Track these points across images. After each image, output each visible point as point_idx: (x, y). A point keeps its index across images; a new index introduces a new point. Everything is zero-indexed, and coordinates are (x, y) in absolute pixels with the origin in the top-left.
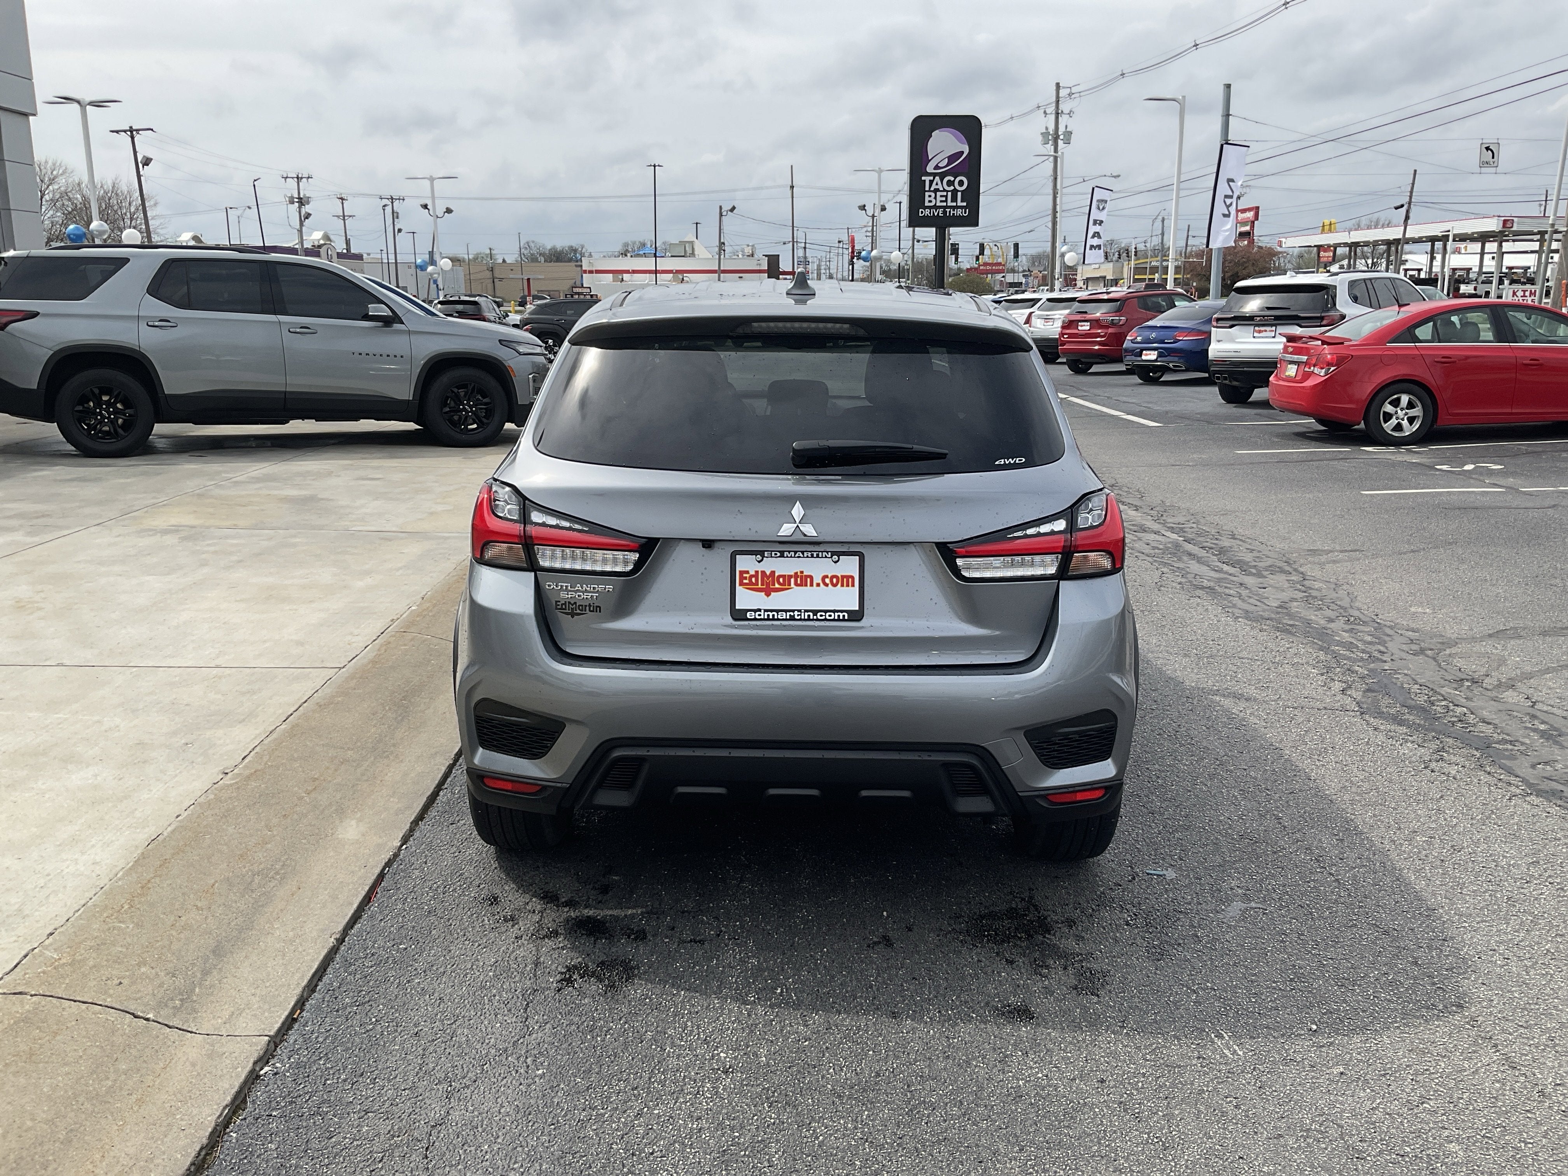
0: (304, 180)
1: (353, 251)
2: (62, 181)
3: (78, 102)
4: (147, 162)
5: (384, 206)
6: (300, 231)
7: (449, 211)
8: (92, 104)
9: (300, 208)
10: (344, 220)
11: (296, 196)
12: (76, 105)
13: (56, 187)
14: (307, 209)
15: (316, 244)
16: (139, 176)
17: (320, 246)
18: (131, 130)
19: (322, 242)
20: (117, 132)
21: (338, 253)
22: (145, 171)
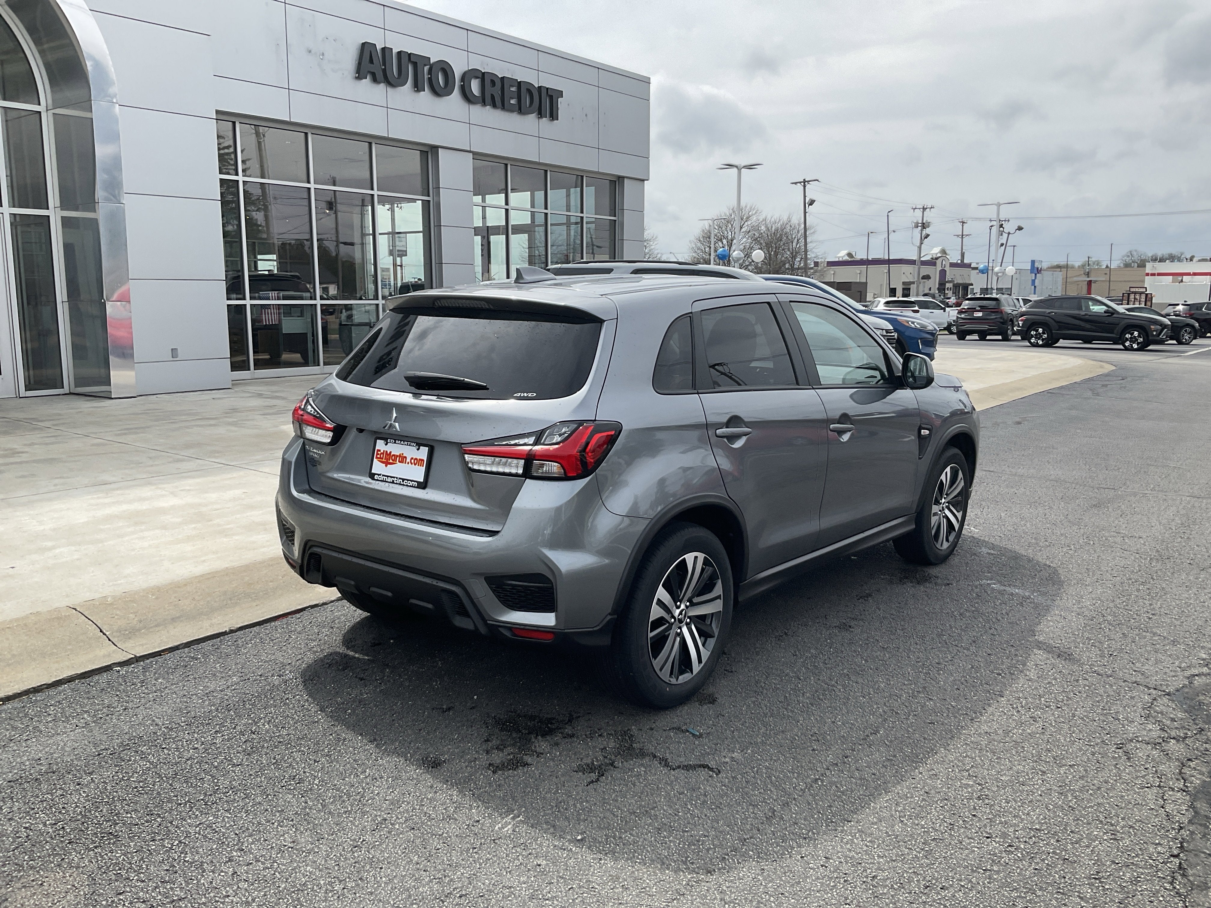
0: (928, 210)
1: (965, 261)
2: (754, 218)
3: (737, 167)
4: (812, 202)
5: (992, 226)
6: (920, 248)
7: (1020, 228)
8: (744, 167)
9: (922, 230)
10: (962, 238)
11: (920, 222)
12: (735, 169)
13: (749, 223)
14: (927, 231)
15: (935, 256)
16: (805, 213)
17: (937, 259)
18: (805, 181)
19: (939, 255)
20: (796, 183)
21: (951, 263)
22: (810, 209)
